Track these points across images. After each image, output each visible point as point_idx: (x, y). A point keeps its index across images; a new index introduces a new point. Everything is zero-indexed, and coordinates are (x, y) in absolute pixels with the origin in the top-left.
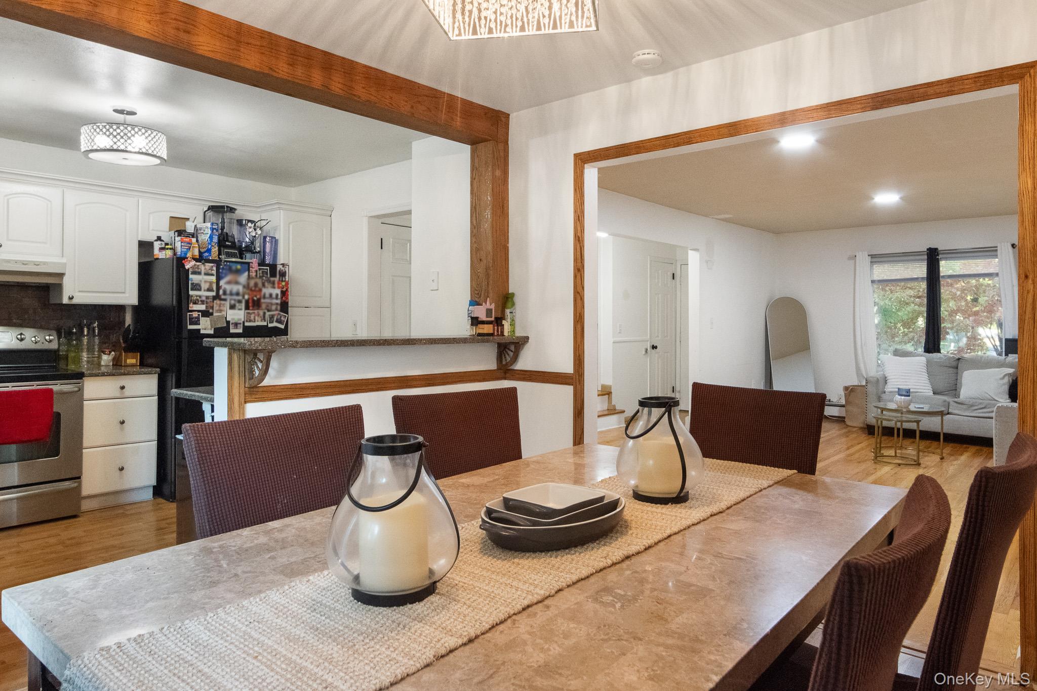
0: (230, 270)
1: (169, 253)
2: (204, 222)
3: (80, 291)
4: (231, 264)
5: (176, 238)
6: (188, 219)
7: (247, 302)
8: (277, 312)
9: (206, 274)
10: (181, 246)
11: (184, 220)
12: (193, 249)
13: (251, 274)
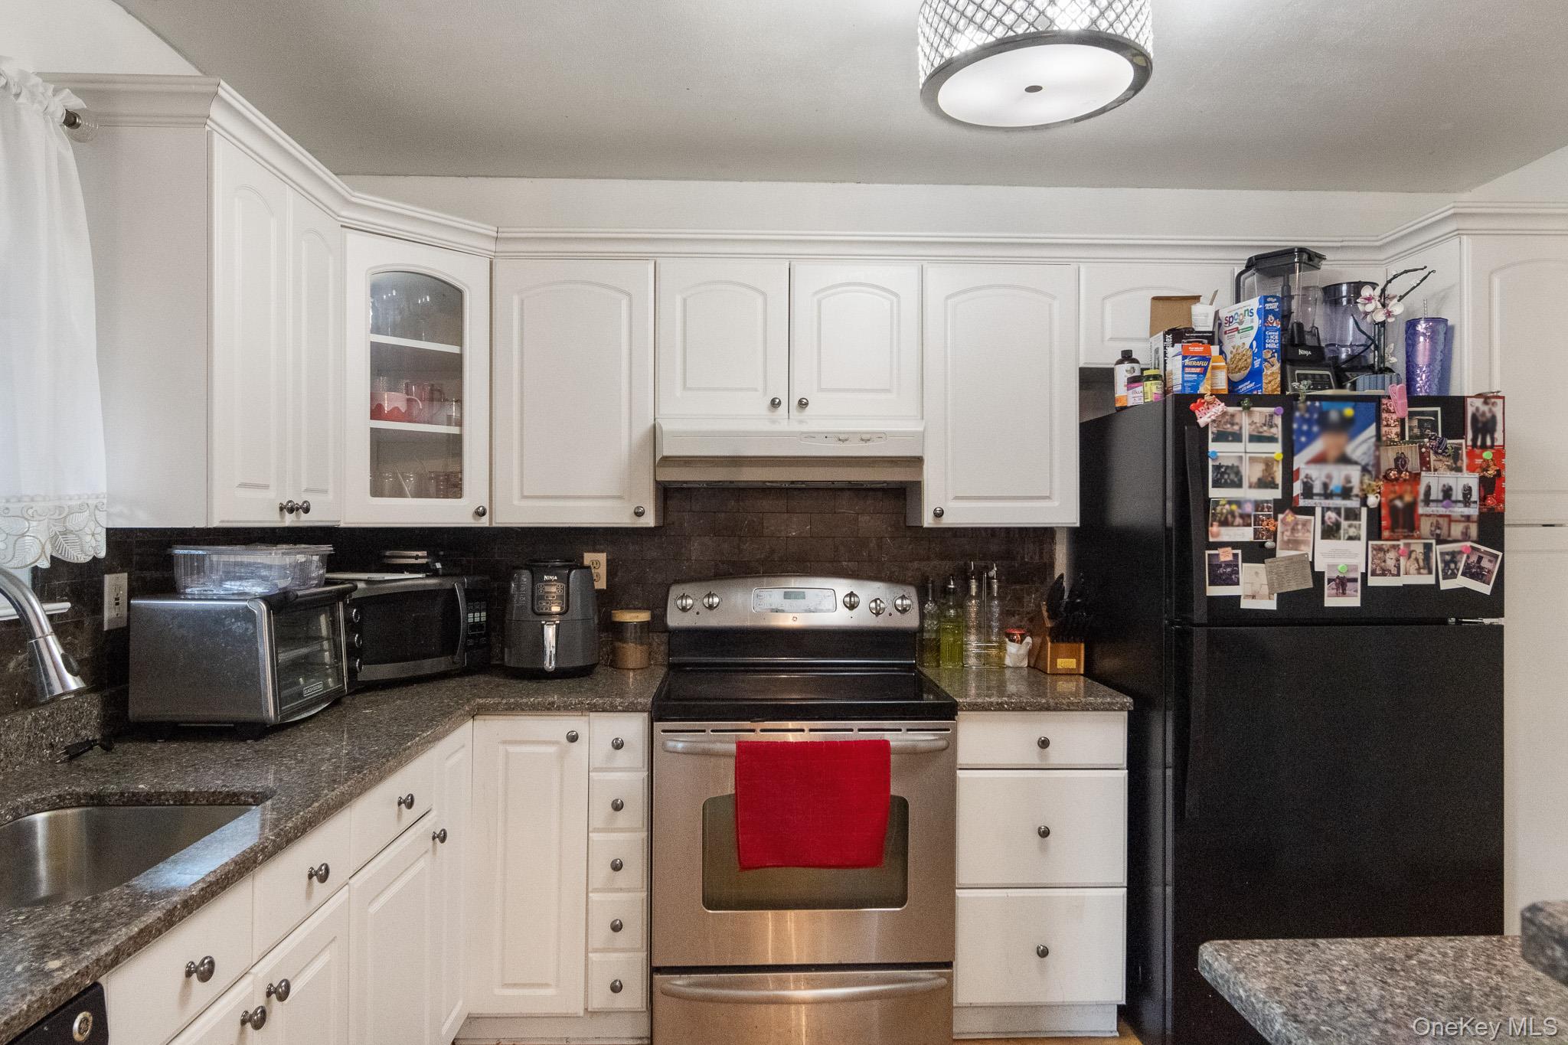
0: (1325, 424)
1: (1152, 389)
2: (1238, 301)
3: (957, 498)
4: (1325, 404)
5: (1171, 351)
6: (1196, 299)
7: (1374, 515)
8: (1469, 544)
9: (1256, 438)
10: (1184, 367)
11: (1185, 304)
12: (1213, 375)
13: (1384, 430)
